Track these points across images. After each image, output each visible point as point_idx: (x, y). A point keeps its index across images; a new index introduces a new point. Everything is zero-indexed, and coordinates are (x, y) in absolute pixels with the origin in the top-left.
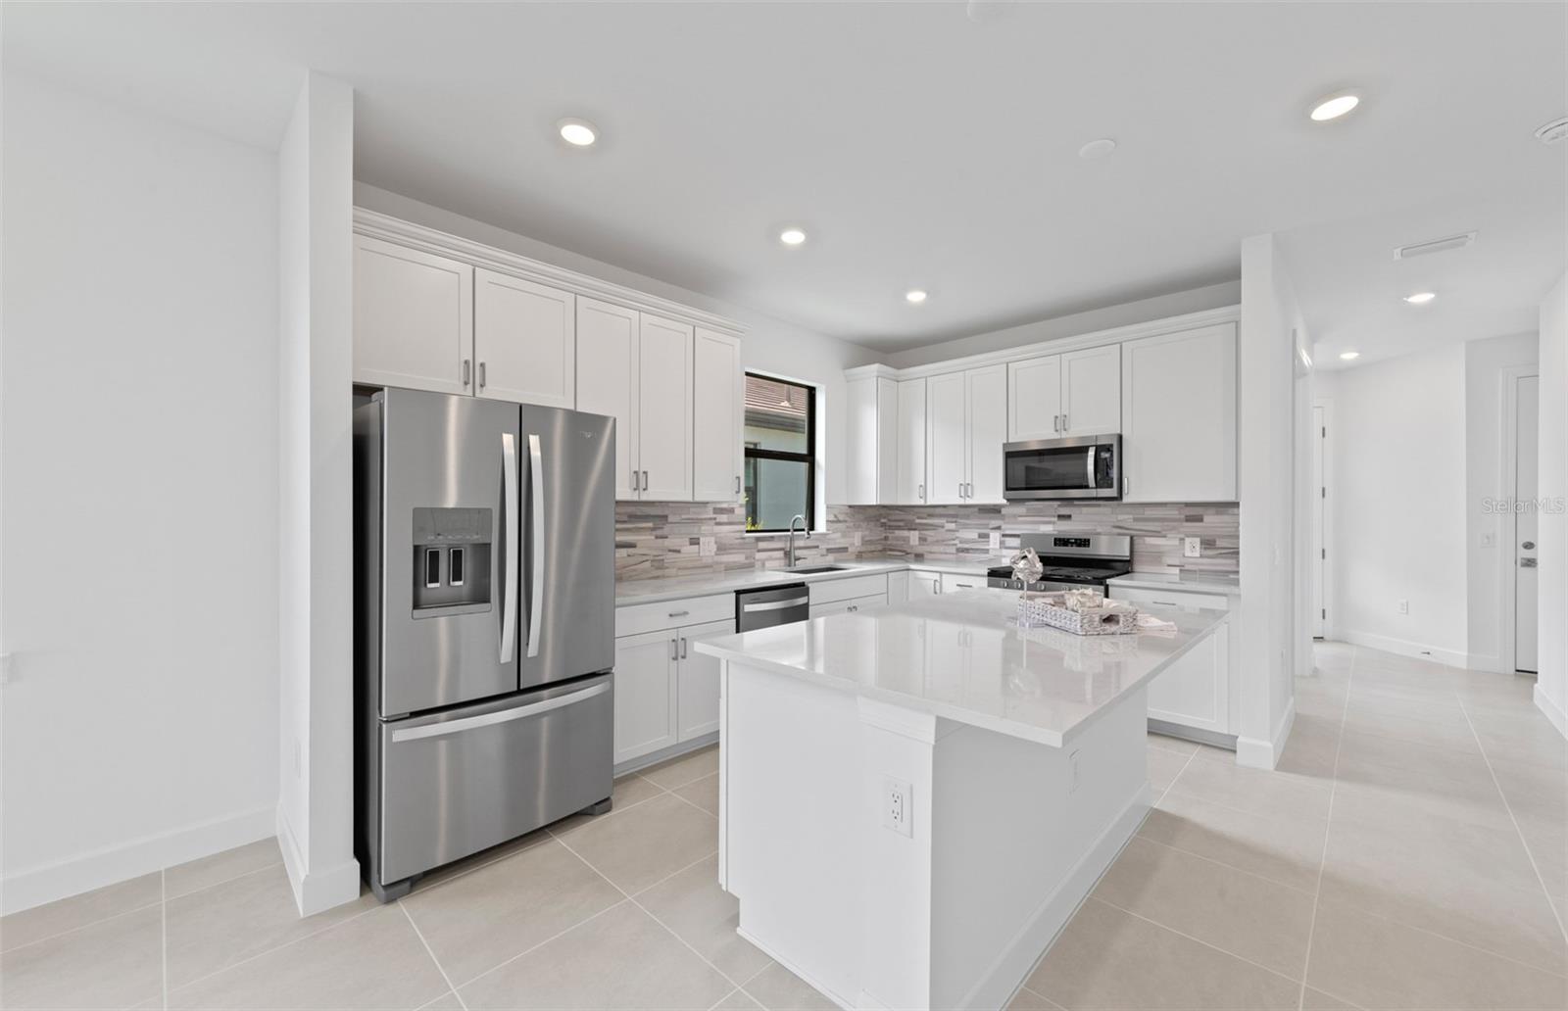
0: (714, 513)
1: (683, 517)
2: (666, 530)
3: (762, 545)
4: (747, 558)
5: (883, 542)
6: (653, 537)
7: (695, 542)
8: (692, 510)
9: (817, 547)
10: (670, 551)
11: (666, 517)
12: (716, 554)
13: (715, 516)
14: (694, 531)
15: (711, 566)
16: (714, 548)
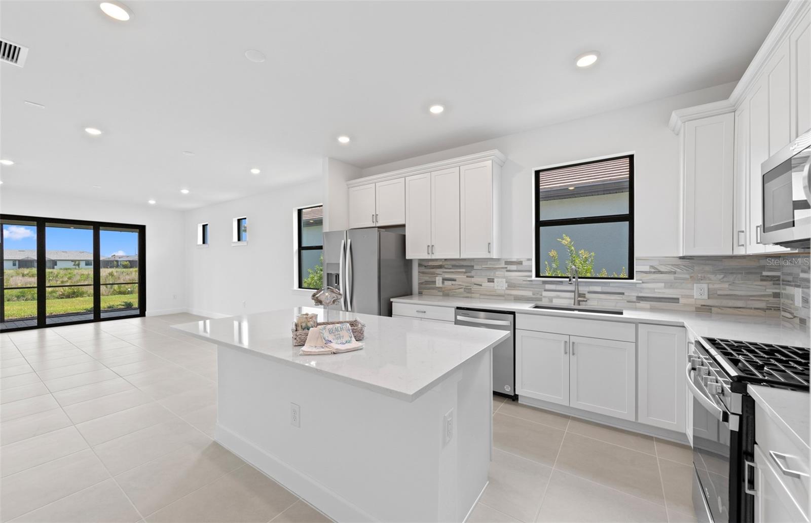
0: (505, 264)
1: (483, 266)
2: (473, 273)
3: (548, 287)
4: (533, 294)
5: (771, 299)
6: (465, 277)
7: (491, 280)
8: (489, 262)
9: (623, 294)
10: (475, 284)
11: (473, 266)
12: (507, 289)
13: (506, 266)
14: (491, 275)
15: (504, 296)
16: (505, 285)
